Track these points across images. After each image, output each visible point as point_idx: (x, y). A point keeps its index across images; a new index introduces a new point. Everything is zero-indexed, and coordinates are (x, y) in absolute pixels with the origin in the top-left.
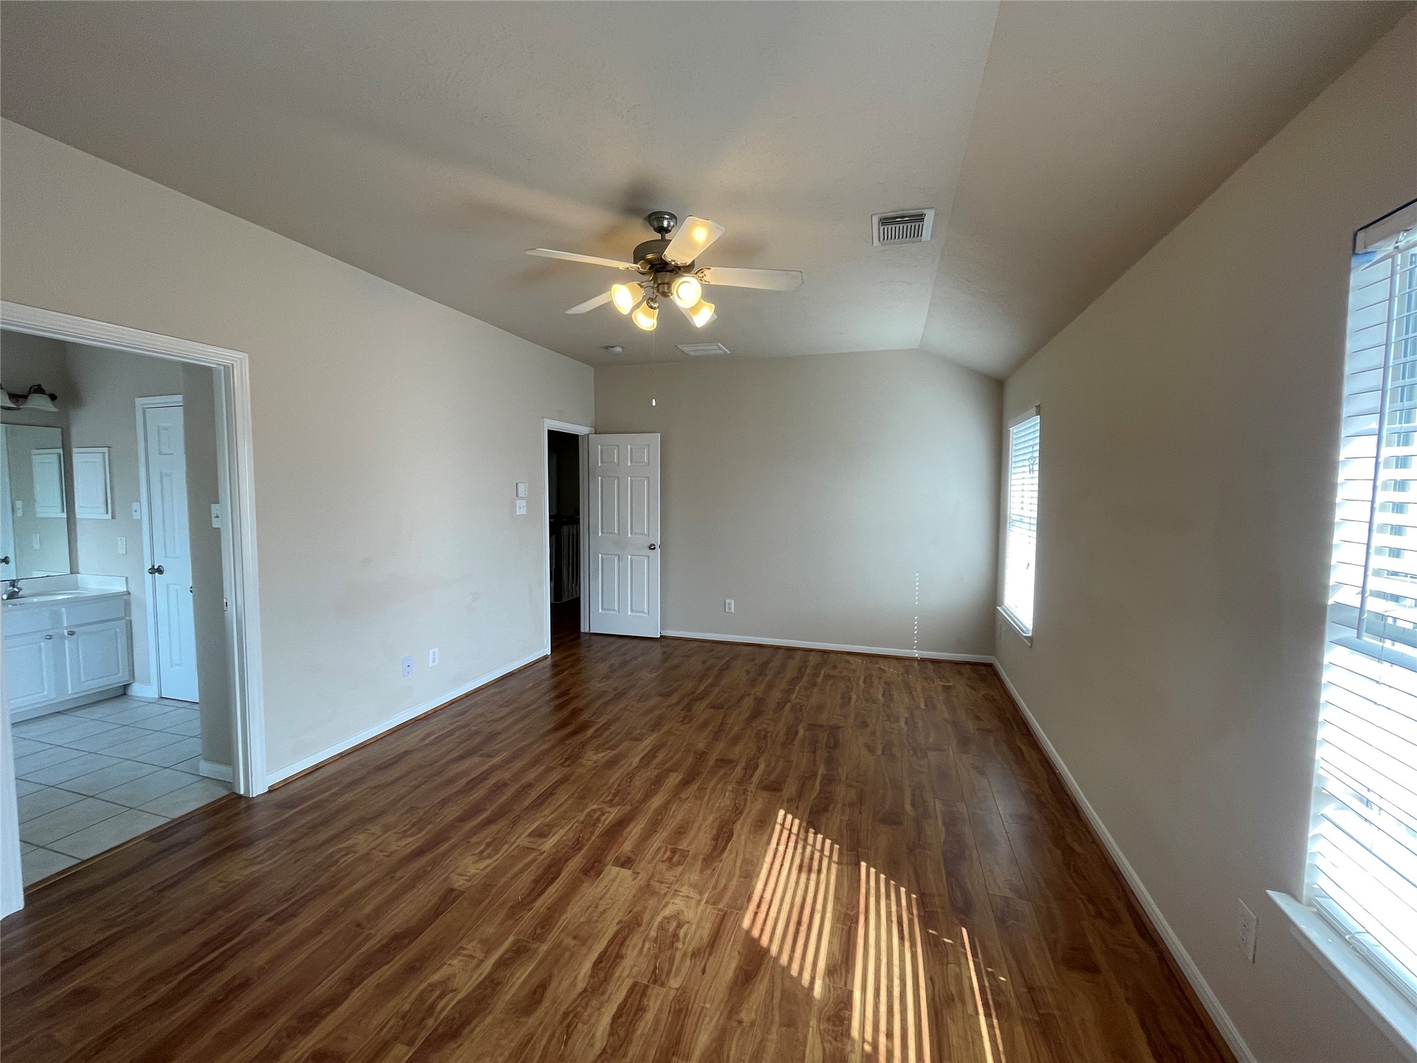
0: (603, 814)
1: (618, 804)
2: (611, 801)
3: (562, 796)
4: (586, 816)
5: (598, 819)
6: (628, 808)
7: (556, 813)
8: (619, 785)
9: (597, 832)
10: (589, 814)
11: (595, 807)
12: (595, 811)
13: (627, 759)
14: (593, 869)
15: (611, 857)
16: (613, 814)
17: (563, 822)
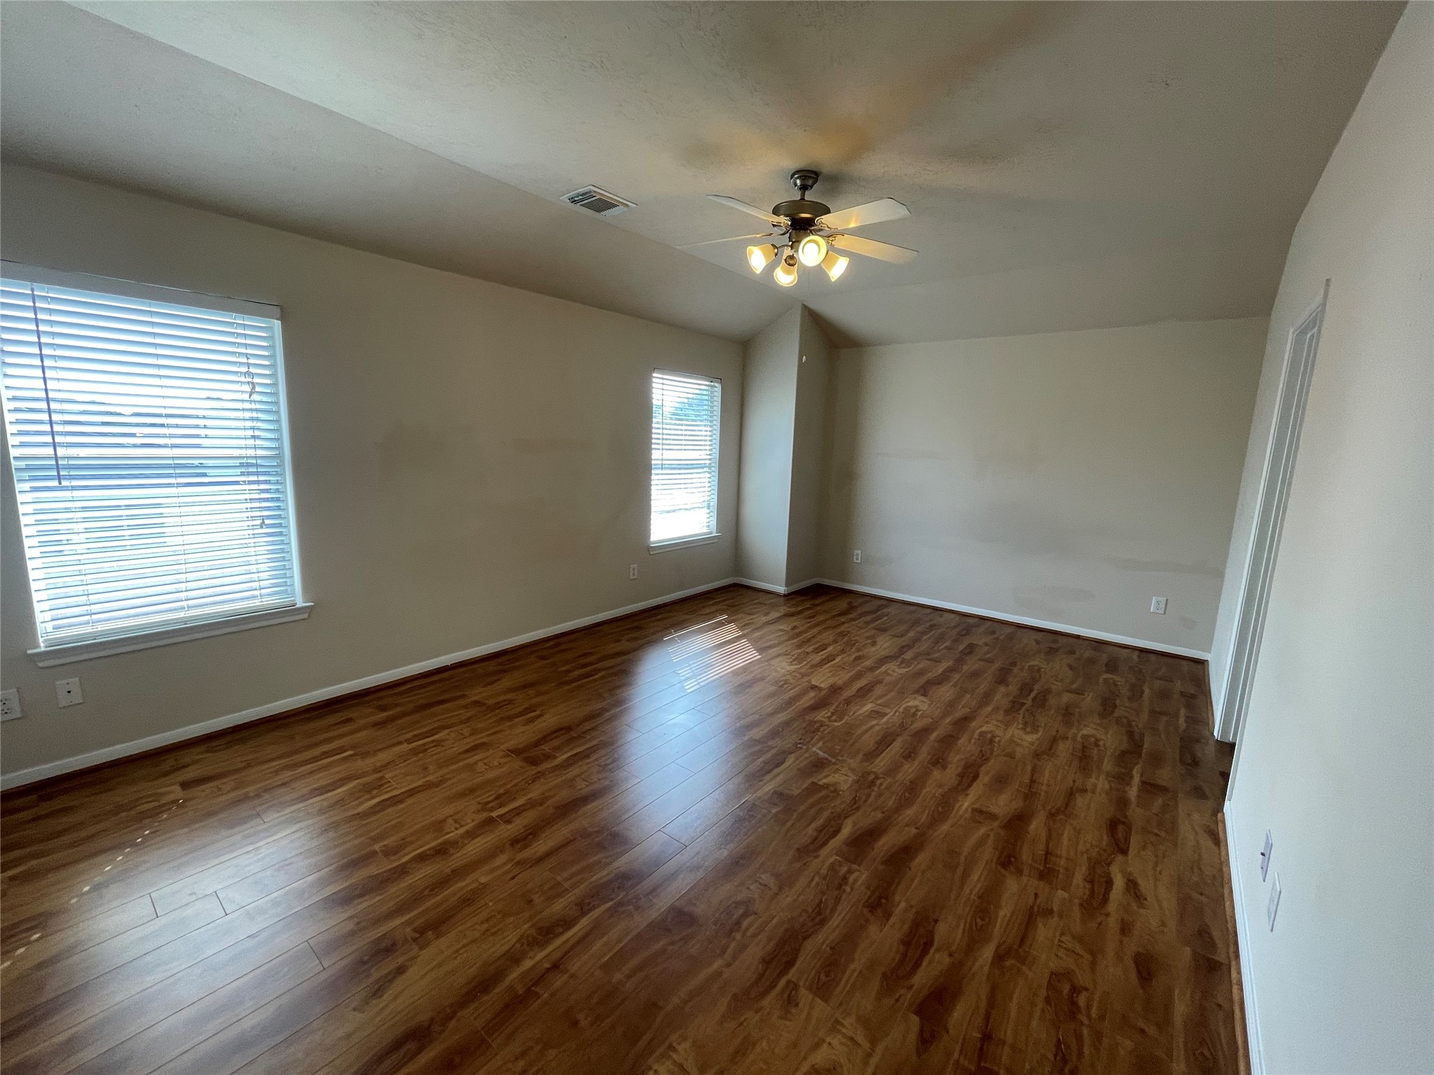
0: (829, 718)
1: (816, 722)
2: (821, 726)
3: (869, 741)
4: (843, 719)
5: (833, 714)
6: (807, 717)
7: (868, 726)
8: (812, 738)
9: (834, 707)
10: (841, 719)
11: (836, 724)
12: (835, 721)
13: (798, 767)
14: (835, 690)
15: (823, 693)
16: (821, 715)
17: (861, 717)
